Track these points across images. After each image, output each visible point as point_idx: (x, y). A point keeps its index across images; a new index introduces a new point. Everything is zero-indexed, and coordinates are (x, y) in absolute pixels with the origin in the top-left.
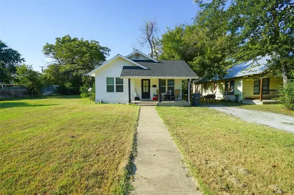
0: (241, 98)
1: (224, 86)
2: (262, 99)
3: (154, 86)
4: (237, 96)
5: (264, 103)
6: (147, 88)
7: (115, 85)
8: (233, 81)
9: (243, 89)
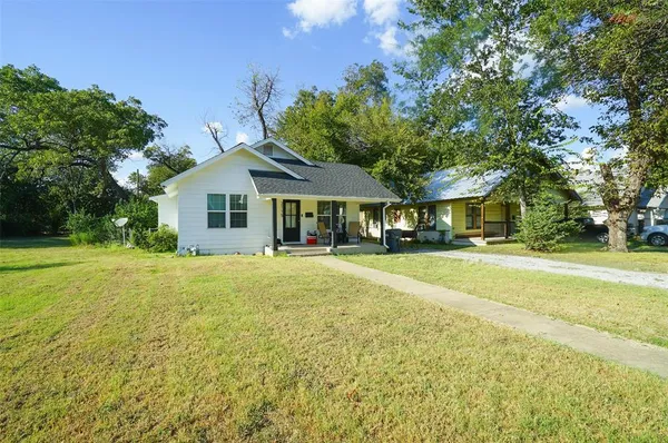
0: (450, 236)
1: (416, 215)
2: (486, 236)
3: (309, 215)
4: (443, 233)
5: (489, 243)
6: (294, 218)
7: (228, 211)
8: (434, 207)
9: (453, 220)
